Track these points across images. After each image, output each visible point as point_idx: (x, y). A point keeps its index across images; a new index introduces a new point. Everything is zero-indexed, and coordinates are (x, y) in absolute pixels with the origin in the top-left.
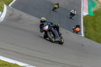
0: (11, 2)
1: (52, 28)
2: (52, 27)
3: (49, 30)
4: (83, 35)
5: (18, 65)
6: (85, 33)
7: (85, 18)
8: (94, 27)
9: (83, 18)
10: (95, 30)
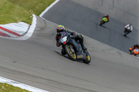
0: (43, 11)
2: (73, 38)
3: (69, 43)
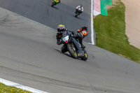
1: (74, 39)
2: (74, 37)
3: (70, 42)
4: (93, 43)
5: (4, 85)
6: (96, 39)
7: (96, 19)
8: (109, 31)
9: (94, 19)
10: (111, 36)
